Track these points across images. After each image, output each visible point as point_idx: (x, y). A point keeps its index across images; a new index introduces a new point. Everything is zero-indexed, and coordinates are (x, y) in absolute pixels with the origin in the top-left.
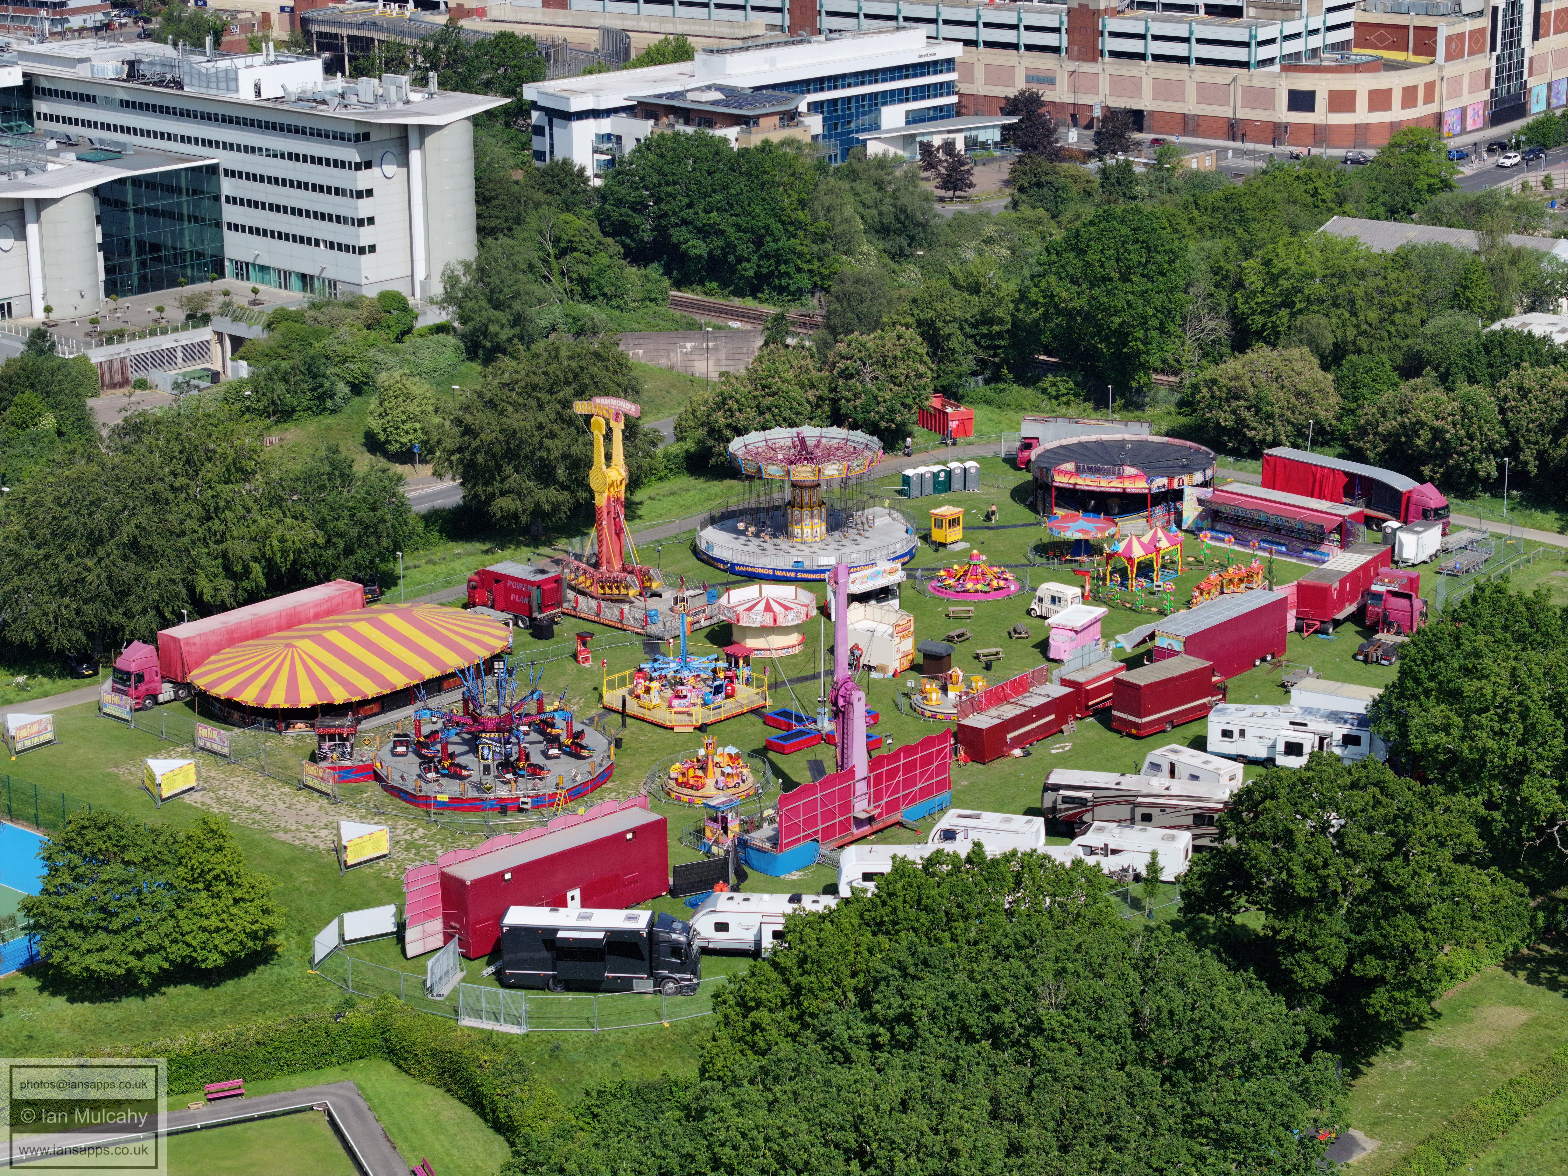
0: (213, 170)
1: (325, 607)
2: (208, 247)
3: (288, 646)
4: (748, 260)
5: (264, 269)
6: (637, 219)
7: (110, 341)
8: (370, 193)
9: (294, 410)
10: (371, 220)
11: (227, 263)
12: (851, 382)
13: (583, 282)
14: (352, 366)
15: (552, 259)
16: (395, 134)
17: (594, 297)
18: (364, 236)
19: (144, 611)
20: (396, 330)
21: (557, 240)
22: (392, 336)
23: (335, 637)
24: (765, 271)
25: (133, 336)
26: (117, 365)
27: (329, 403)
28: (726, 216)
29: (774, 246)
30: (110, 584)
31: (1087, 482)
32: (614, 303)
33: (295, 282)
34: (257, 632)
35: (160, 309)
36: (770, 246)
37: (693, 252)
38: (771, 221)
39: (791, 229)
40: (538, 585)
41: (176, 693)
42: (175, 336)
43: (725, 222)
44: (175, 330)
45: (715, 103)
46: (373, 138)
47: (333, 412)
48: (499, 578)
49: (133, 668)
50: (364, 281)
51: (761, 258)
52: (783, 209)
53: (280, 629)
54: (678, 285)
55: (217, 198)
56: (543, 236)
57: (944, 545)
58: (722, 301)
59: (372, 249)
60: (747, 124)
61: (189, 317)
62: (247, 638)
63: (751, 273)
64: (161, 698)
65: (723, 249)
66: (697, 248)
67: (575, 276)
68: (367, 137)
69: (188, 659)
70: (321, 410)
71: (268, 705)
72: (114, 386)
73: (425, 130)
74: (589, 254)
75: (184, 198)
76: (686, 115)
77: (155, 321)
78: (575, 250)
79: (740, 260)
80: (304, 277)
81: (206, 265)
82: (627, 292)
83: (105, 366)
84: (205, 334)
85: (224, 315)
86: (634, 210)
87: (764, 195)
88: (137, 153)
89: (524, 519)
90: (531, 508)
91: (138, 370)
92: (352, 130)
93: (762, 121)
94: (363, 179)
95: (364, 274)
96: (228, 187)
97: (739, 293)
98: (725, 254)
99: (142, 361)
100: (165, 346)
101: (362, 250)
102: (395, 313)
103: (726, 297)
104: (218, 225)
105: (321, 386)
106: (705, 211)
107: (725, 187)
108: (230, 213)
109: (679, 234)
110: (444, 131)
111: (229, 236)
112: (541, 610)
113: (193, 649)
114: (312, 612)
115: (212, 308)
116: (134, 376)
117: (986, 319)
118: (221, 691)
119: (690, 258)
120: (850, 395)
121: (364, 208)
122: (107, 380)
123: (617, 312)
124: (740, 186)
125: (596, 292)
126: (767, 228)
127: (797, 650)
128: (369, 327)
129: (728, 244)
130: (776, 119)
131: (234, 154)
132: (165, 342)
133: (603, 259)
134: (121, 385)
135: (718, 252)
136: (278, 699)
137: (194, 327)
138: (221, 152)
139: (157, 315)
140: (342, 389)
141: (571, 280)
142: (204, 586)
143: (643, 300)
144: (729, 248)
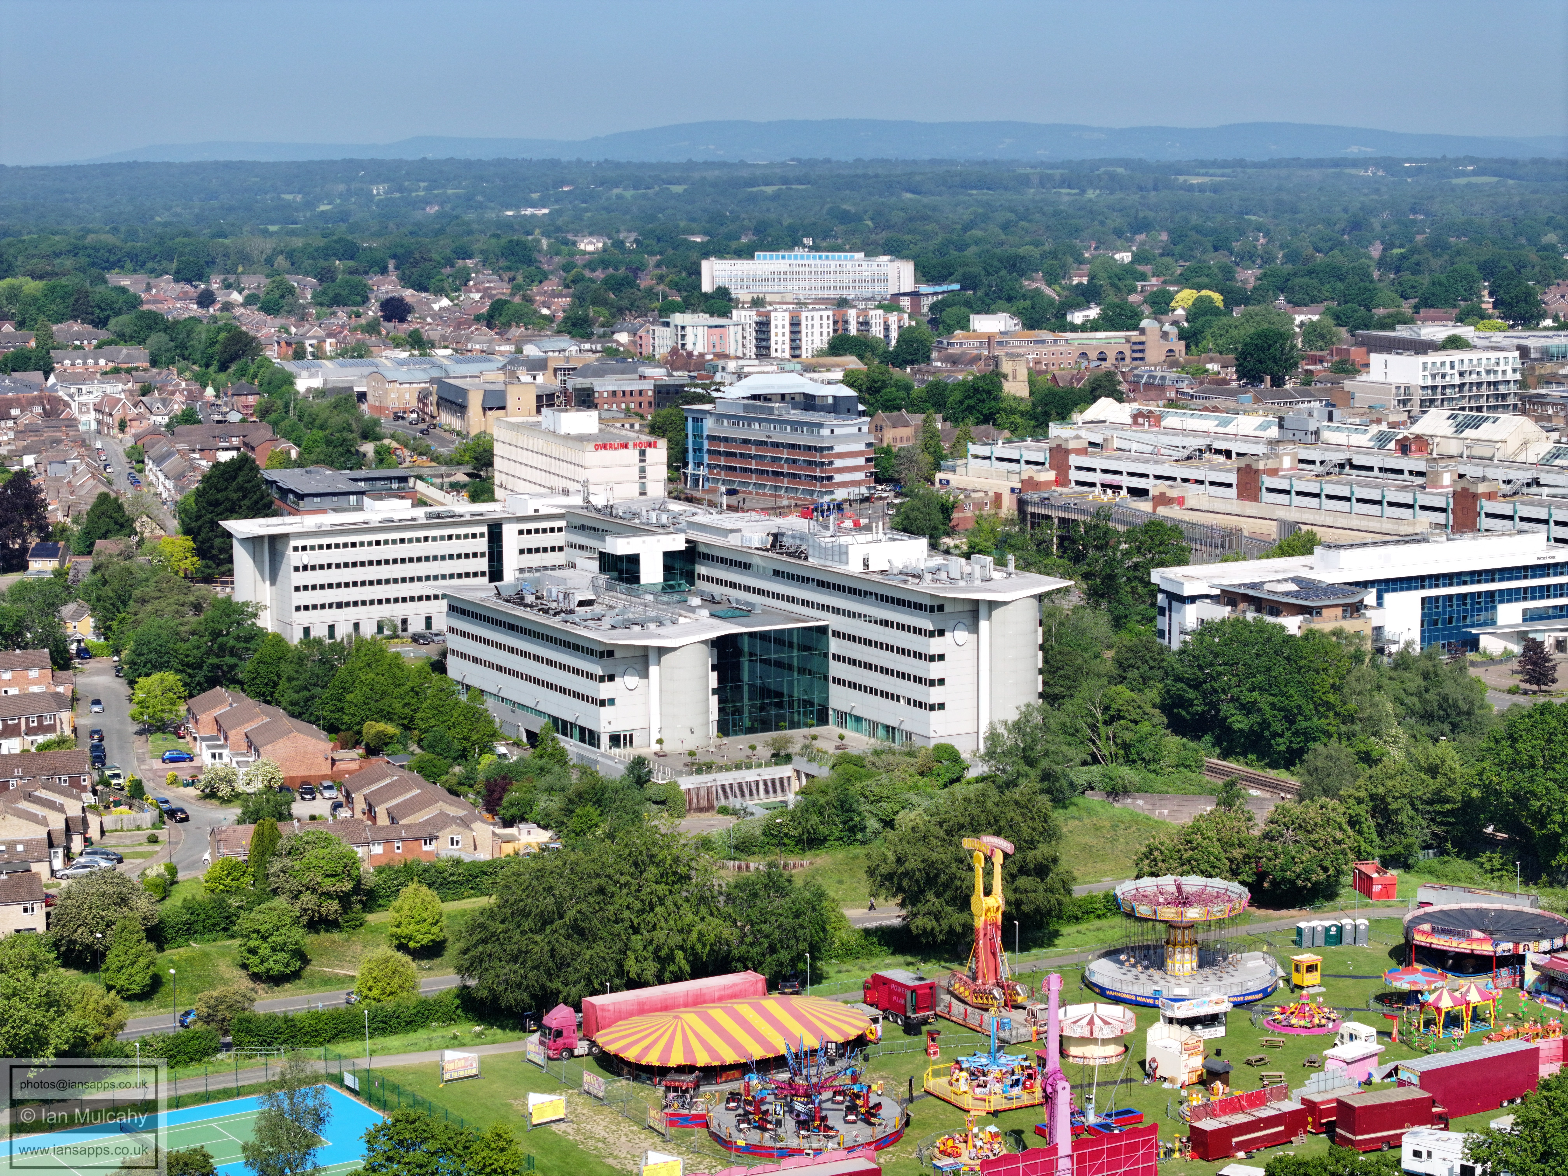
0: (823, 630)
1: (729, 992)
2: (816, 698)
3: (675, 1017)
4: (1281, 736)
5: (858, 719)
6: (1192, 694)
7: (699, 771)
8: (941, 657)
9: (825, 839)
10: (942, 682)
11: (831, 712)
12: (1273, 844)
13: (1126, 746)
14: (884, 805)
15: (1100, 725)
16: (968, 607)
17: (1134, 762)
18: (935, 695)
19: (577, 982)
20: (945, 778)
21: (1107, 708)
22: (941, 783)
23: (717, 1014)
24: (1295, 746)
25: (720, 769)
26: (703, 792)
27: (859, 836)
28: (1266, 695)
29: (1304, 724)
30: (553, 956)
31: (1440, 942)
32: (1151, 767)
33: (881, 732)
34: (666, 1007)
35: (753, 748)
36: (1301, 723)
37: (1237, 726)
38: (1303, 702)
39: (1322, 709)
40: (913, 990)
41: (590, 1049)
42: (758, 771)
43: (1263, 700)
44: (760, 766)
45: (1286, 594)
46: (947, 610)
47: (863, 843)
48: (886, 981)
49: (554, 1025)
50: (932, 734)
51: (1293, 734)
52: (1315, 692)
53: (686, 1005)
54: (1225, 755)
55: (826, 655)
56: (1093, 703)
57: (1301, 988)
58: (1259, 772)
59: (942, 706)
60: (1311, 614)
61: (773, 756)
62: (656, 1010)
63: (1283, 748)
64: (576, 1052)
65: (1259, 724)
66: (1240, 722)
67: (1119, 741)
68: (941, 608)
69: (601, 1022)
70: (851, 842)
71: (643, 1063)
72: (700, 810)
73: (993, 605)
74: (1136, 722)
75: (795, 653)
76: (1258, 604)
77: (748, 757)
78: (1123, 718)
79: (1275, 735)
80: (887, 728)
81: (811, 712)
82: (1163, 758)
83: (693, 793)
84: (786, 771)
85: (802, 755)
86: (1190, 686)
87: (1299, 678)
88: (764, 612)
89: (940, 938)
90: (946, 928)
91: (722, 798)
92: (928, 602)
93: (1324, 611)
94: (935, 646)
95: (932, 728)
96: (835, 646)
97: (1274, 765)
98: (1262, 729)
99: (726, 791)
100: (748, 779)
101: (932, 708)
102: (946, 763)
103: (1263, 768)
104: (826, 678)
105: (852, 819)
106: (1250, 691)
107: (1269, 670)
108: (836, 669)
109: (1227, 709)
110: (1009, 607)
111: (833, 688)
112: (915, 1011)
113: (607, 1014)
114: (717, 995)
115: (795, 748)
116: (718, 803)
117: (1439, 798)
118: (612, 1049)
119: (1234, 731)
120: (1270, 854)
121: (935, 670)
122: (694, 805)
123: (1152, 776)
124: (1280, 669)
125: (1135, 757)
126: (1299, 707)
127: (1114, 1061)
128: (922, 774)
129: (1264, 721)
130: (1339, 611)
131: (840, 618)
132: (749, 776)
133: (1145, 728)
134: (707, 810)
135: (1256, 728)
136: (653, 1059)
137: (776, 764)
138: (830, 615)
139: (750, 752)
140: (873, 824)
141: (1117, 745)
142: (632, 966)
143: (1177, 766)
144: (1265, 724)
